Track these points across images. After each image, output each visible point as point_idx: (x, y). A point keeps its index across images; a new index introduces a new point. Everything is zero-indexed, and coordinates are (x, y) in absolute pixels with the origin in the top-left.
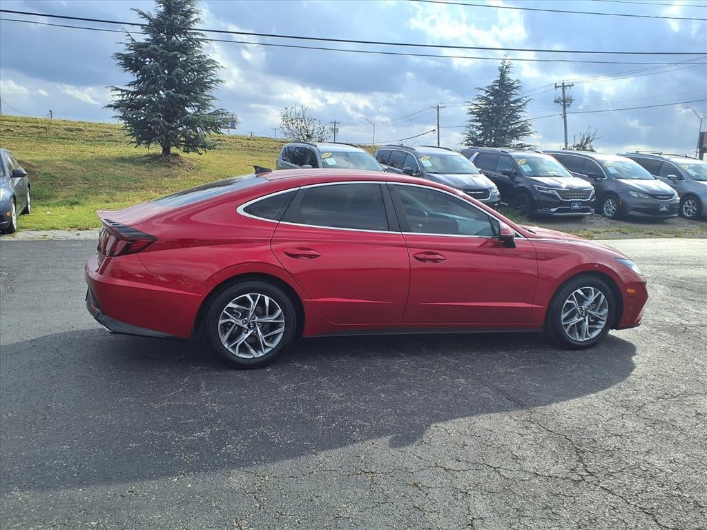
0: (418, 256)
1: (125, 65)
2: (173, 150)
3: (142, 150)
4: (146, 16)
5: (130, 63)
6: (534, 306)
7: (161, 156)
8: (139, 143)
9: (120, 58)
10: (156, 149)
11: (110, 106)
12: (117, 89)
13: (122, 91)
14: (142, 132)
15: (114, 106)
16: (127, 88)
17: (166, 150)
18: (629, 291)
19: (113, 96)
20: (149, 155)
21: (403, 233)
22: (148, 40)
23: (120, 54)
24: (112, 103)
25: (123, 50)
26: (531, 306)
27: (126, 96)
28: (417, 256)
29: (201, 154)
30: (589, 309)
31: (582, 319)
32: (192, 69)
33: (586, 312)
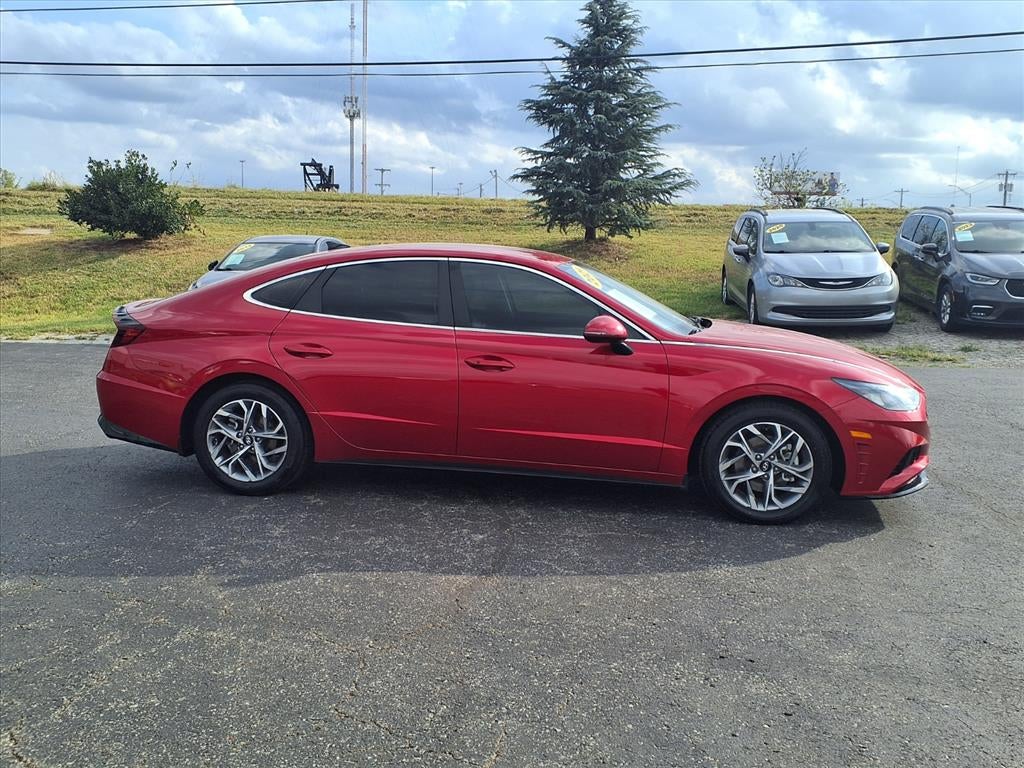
0: (471, 361)
1: (537, 117)
2: (599, 233)
3: (557, 235)
4: (565, 45)
5: (543, 112)
6: (665, 445)
7: (581, 242)
8: (550, 226)
9: (529, 108)
10: (576, 232)
11: (516, 177)
12: (529, 151)
13: (536, 152)
14: (558, 210)
15: (521, 177)
16: (542, 149)
17: (590, 234)
18: (855, 434)
19: (524, 161)
20: (568, 242)
21: (456, 328)
22: (566, 77)
23: (528, 101)
24: (519, 172)
25: (538, 95)
26: (659, 445)
27: (540, 160)
28: (469, 360)
29: (631, 237)
30: (776, 460)
31: (760, 474)
32: (621, 113)
33: (770, 464)
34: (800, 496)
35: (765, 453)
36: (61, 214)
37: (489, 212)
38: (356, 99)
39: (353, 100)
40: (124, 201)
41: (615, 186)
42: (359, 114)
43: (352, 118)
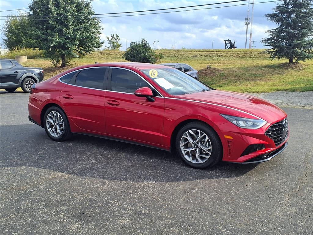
2: (294, 60)
5: (274, 17)
6: (163, 136)
7: (287, 64)
8: (279, 58)
16: (275, 31)
17: (291, 61)
18: (226, 137)
20: (283, 63)
26: (161, 135)
29: (305, 61)
30: (200, 144)
31: (194, 149)
32: (303, 16)
33: (197, 146)
34: (207, 159)
35: (196, 141)
36: (123, 58)
37: (260, 53)
38: (249, 18)
39: (248, 19)
40: (139, 54)
41: (297, 42)
42: (250, 23)
43: (247, 25)
